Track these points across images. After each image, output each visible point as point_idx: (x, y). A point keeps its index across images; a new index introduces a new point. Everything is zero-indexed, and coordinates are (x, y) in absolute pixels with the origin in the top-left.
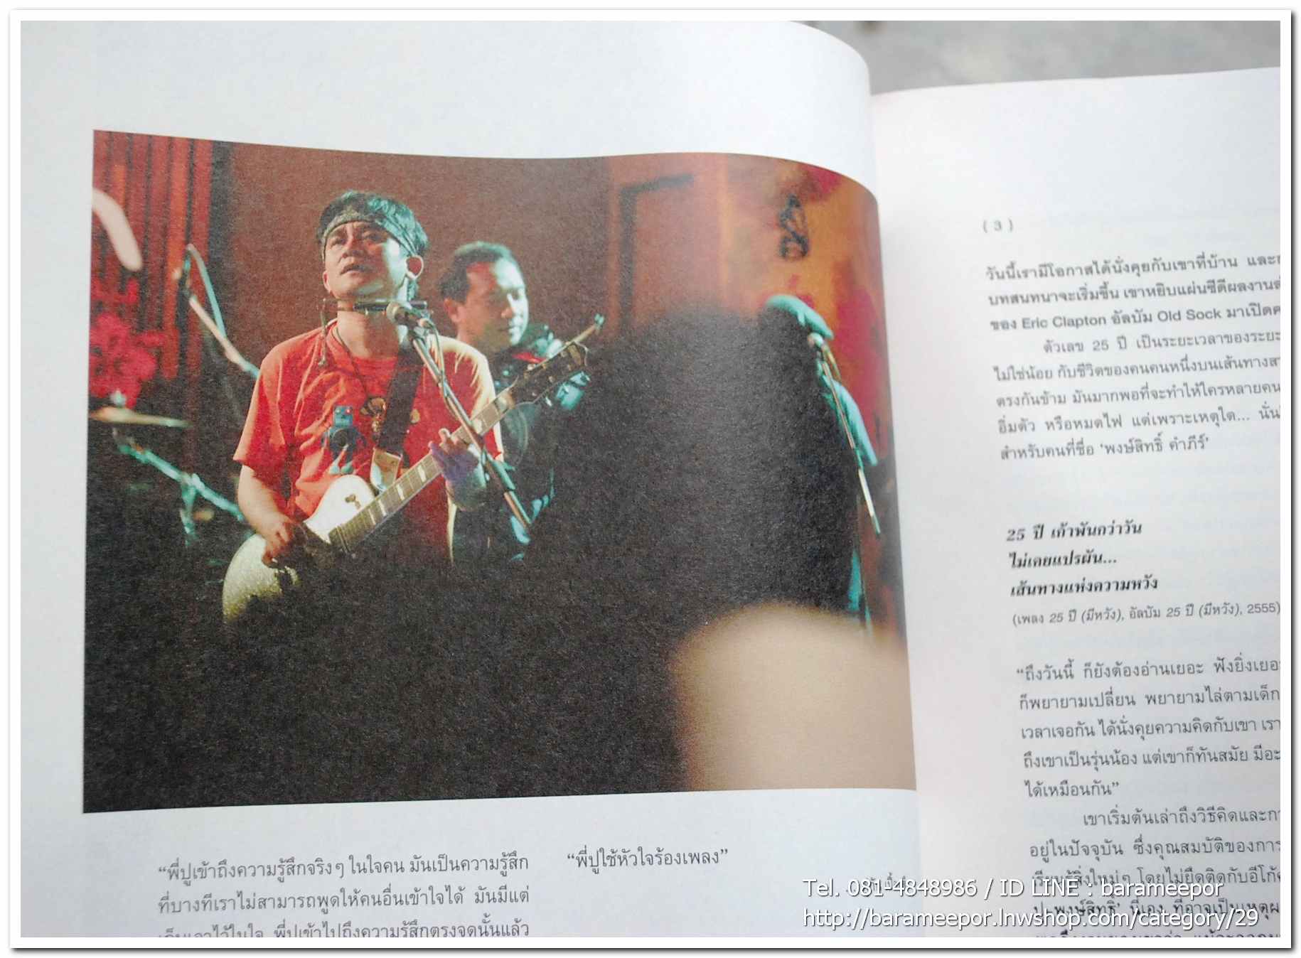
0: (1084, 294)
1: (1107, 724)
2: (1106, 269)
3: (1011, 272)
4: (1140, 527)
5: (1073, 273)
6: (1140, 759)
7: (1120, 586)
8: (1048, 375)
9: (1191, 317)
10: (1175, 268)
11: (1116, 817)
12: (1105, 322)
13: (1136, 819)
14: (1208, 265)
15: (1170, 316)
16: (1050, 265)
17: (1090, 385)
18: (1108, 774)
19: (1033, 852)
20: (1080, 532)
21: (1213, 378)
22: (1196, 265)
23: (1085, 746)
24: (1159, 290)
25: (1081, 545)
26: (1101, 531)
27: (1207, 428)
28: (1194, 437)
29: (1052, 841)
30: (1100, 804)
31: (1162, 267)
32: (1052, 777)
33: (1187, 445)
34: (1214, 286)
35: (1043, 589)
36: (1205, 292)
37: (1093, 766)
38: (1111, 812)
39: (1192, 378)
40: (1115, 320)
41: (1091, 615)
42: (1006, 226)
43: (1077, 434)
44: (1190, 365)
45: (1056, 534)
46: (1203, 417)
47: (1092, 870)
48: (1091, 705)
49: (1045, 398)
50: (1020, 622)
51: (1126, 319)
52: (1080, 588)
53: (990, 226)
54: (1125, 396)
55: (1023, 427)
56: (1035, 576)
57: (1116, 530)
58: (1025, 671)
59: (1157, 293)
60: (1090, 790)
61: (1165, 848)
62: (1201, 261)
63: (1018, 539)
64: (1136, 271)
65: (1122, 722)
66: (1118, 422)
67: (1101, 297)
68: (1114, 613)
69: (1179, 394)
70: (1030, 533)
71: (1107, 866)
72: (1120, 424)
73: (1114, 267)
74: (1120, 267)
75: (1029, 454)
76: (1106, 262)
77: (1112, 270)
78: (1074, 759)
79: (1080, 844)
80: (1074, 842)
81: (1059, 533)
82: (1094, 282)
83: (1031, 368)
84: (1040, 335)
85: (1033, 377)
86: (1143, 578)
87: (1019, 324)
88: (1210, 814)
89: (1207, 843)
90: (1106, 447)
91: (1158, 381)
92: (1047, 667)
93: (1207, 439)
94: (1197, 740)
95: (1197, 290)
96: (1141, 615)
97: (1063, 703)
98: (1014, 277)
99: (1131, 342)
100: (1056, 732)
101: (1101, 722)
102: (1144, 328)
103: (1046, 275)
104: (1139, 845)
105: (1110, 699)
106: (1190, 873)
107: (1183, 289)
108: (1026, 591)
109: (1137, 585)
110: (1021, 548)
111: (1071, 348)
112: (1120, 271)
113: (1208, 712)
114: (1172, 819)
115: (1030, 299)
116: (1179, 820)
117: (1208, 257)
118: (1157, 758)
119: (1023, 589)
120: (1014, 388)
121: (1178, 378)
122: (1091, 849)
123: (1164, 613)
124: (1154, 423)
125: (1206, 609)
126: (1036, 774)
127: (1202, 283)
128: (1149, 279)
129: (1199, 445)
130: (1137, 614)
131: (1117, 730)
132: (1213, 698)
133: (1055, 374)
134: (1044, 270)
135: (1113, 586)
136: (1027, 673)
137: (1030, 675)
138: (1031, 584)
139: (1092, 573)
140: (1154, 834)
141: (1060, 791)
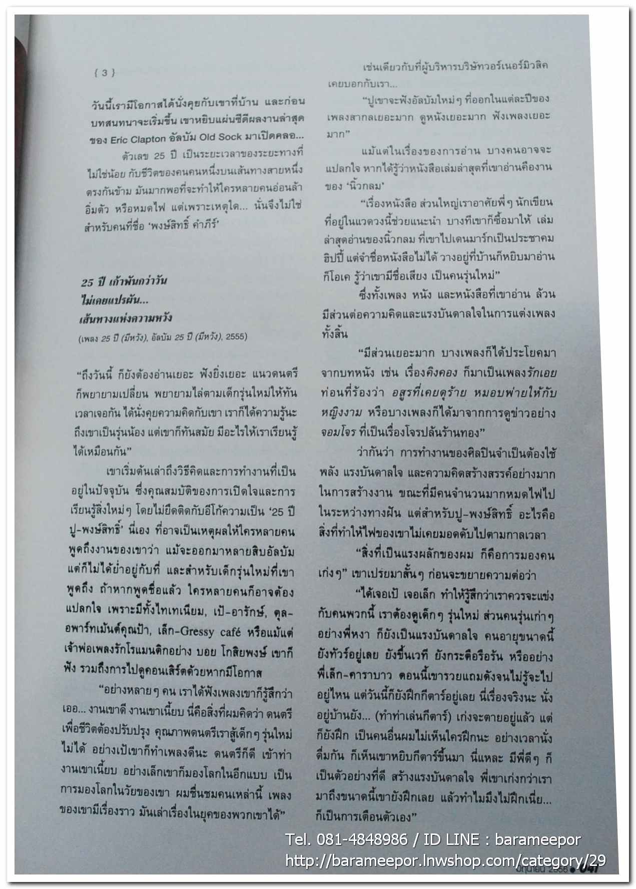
0: (155, 121)
1: (129, 409)
2: (171, 104)
3: (109, 105)
4: (166, 280)
5: (149, 107)
6: (146, 434)
7: (148, 319)
8: (122, 175)
9: (222, 138)
10: (217, 105)
11: (128, 471)
12: (165, 140)
13: (139, 472)
14: (239, 104)
15: (208, 137)
16: (135, 101)
17: (148, 182)
18: (125, 442)
19: (74, 492)
20: (128, 282)
21: (229, 181)
22: (231, 104)
23: (113, 423)
24: (204, 119)
25: (127, 291)
26: (141, 282)
27: (218, 214)
28: (210, 220)
29: (86, 485)
30: (118, 462)
31: (208, 104)
32: (89, 443)
33: (205, 225)
34: (240, 118)
35: (100, 320)
36: (234, 122)
37: (117, 436)
38: (125, 467)
39: (215, 179)
40: (172, 139)
41: (129, 338)
42: (110, 73)
43: (134, 216)
44: (216, 171)
45: (113, 283)
46: (218, 206)
47: (108, 504)
48: (121, 397)
49: (117, 192)
50: (83, 341)
51: (179, 138)
52: (123, 319)
53: (100, 73)
54: (170, 190)
55: (101, 210)
56: (96, 311)
57: (151, 281)
58: (82, 373)
59: (202, 121)
60: (113, 452)
61: (155, 491)
62: (234, 101)
63: (88, 286)
64: (191, 106)
65: (138, 408)
66: (162, 208)
67: (165, 123)
68: (142, 337)
69: (205, 190)
70: (96, 282)
71: (118, 501)
72: (164, 210)
73: (177, 103)
74: (181, 103)
75: (102, 228)
76: (172, 100)
77: (175, 105)
78: (106, 432)
79: (103, 487)
80: (99, 485)
81: (114, 283)
82: (162, 113)
83: (112, 170)
84: (121, 148)
85: (112, 176)
86: (163, 314)
87: (109, 140)
88: (186, 470)
89: (182, 489)
90: (152, 225)
91: (193, 181)
92: (96, 371)
93: (218, 222)
94: (183, 421)
95: (229, 120)
96: (158, 338)
97: (103, 395)
98: (110, 108)
99: (180, 153)
100: (96, 414)
101: (125, 408)
102: (190, 144)
103: (131, 108)
104: (138, 490)
105: (132, 393)
106: (168, 508)
107: (220, 119)
108: (89, 320)
109: (159, 318)
110: (90, 292)
111: (140, 157)
112: (180, 106)
113: (192, 403)
114: (161, 472)
115: (119, 124)
116: (166, 473)
117: (239, 98)
118: (157, 432)
119: (87, 320)
120: (99, 184)
121: (206, 179)
122: (109, 491)
123: (173, 338)
124: (186, 210)
125: (200, 336)
126: (81, 441)
127: (233, 115)
128: (198, 112)
129: (212, 225)
130: (156, 338)
131: (134, 414)
132: (197, 394)
133: (127, 175)
134: (131, 105)
135: (144, 319)
136: (84, 375)
137: (85, 376)
138: (93, 316)
139: (132, 310)
140: (149, 482)
141: (94, 452)
